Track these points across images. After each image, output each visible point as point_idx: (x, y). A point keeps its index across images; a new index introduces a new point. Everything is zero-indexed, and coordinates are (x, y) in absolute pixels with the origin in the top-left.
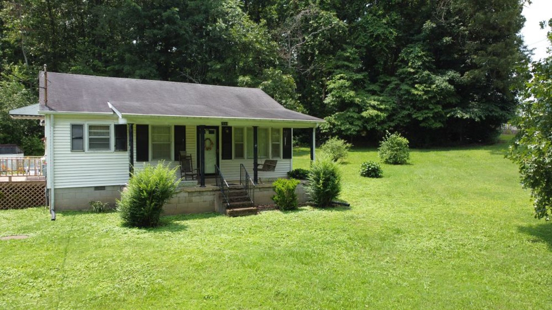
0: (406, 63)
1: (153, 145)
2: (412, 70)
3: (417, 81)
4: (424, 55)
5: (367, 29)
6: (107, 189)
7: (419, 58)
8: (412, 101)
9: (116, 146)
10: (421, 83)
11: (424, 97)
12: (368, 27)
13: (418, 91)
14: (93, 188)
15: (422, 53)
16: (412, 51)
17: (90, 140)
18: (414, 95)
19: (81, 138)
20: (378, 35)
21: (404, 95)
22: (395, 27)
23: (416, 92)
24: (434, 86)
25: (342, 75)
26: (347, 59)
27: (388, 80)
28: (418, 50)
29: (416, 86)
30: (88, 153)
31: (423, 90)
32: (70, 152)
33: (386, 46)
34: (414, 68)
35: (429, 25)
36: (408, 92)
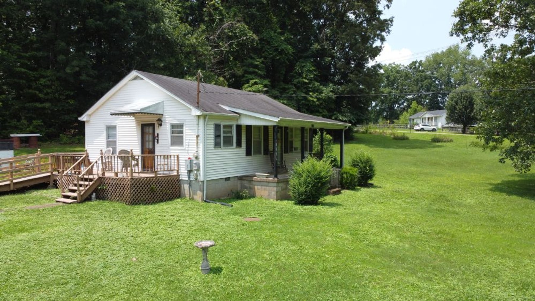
0: (300, 75)
1: (254, 141)
2: (307, 81)
3: (310, 89)
4: (313, 70)
5: (272, 43)
6: (231, 179)
7: (311, 72)
8: (307, 105)
9: (236, 143)
10: (313, 91)
11: (317, 103)
12: (272, 42)
13: (313, 97)
14: (224, 179)
15: (313, 68)
16: (305, 65)
17: (224, 137)
18: (309, 101)
19: (220, 136)
20: (282, 50)
21: (302, 100)
22: (290, 44)
23: (312, 99)
24: (323, 95)
25: (257, 80)
26: (256, 67)
27: (286, 87)
28: (309, 66)
29: (311, 93)
30: (223, 149)
31: (316, 98)
32: (213, 148)
33: (287, 59)
34: (308, 79)
35: (316, 46)
36: (305, 98)
